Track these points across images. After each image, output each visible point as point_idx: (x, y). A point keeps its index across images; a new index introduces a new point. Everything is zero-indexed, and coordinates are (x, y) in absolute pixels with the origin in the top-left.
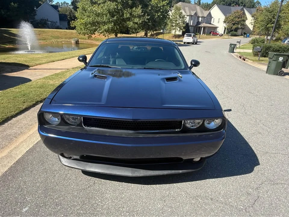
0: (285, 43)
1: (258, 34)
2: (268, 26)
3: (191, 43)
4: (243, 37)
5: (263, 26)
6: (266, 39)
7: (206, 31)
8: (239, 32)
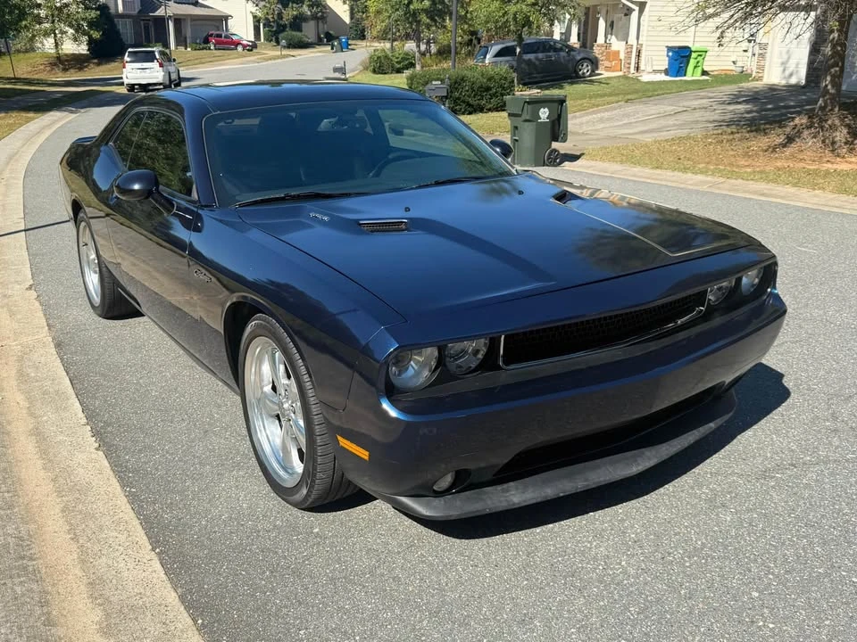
0: (487, 61)
1: (383, 36)
2: (412, 7)
3: (160, 84)
4: (329, 48)
5: (397, 10)
6: (417, 54)
7: (188, 32)
8: (309, 30)
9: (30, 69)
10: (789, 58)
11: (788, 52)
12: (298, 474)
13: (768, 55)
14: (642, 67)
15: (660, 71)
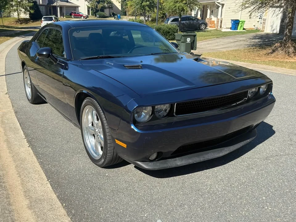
0: (169, 23)
1: (132, 15)
2: (143, 4)
5: (138, 5)
6: (144, 21)
7: (64, 11)
8: (107, 12)
9: (9, 23)
10: (273, 24)
11: (273, 22)
12: (100, 155)
13: (266, 23)
14: (222, 26)
15: (228, 28)
